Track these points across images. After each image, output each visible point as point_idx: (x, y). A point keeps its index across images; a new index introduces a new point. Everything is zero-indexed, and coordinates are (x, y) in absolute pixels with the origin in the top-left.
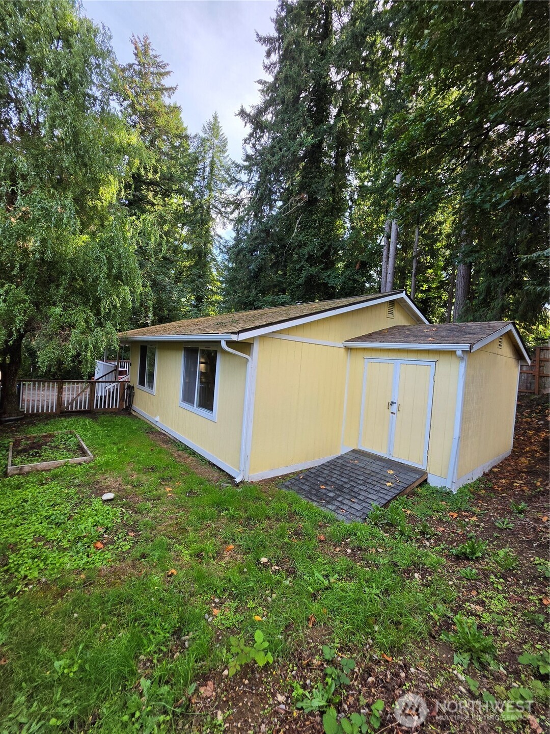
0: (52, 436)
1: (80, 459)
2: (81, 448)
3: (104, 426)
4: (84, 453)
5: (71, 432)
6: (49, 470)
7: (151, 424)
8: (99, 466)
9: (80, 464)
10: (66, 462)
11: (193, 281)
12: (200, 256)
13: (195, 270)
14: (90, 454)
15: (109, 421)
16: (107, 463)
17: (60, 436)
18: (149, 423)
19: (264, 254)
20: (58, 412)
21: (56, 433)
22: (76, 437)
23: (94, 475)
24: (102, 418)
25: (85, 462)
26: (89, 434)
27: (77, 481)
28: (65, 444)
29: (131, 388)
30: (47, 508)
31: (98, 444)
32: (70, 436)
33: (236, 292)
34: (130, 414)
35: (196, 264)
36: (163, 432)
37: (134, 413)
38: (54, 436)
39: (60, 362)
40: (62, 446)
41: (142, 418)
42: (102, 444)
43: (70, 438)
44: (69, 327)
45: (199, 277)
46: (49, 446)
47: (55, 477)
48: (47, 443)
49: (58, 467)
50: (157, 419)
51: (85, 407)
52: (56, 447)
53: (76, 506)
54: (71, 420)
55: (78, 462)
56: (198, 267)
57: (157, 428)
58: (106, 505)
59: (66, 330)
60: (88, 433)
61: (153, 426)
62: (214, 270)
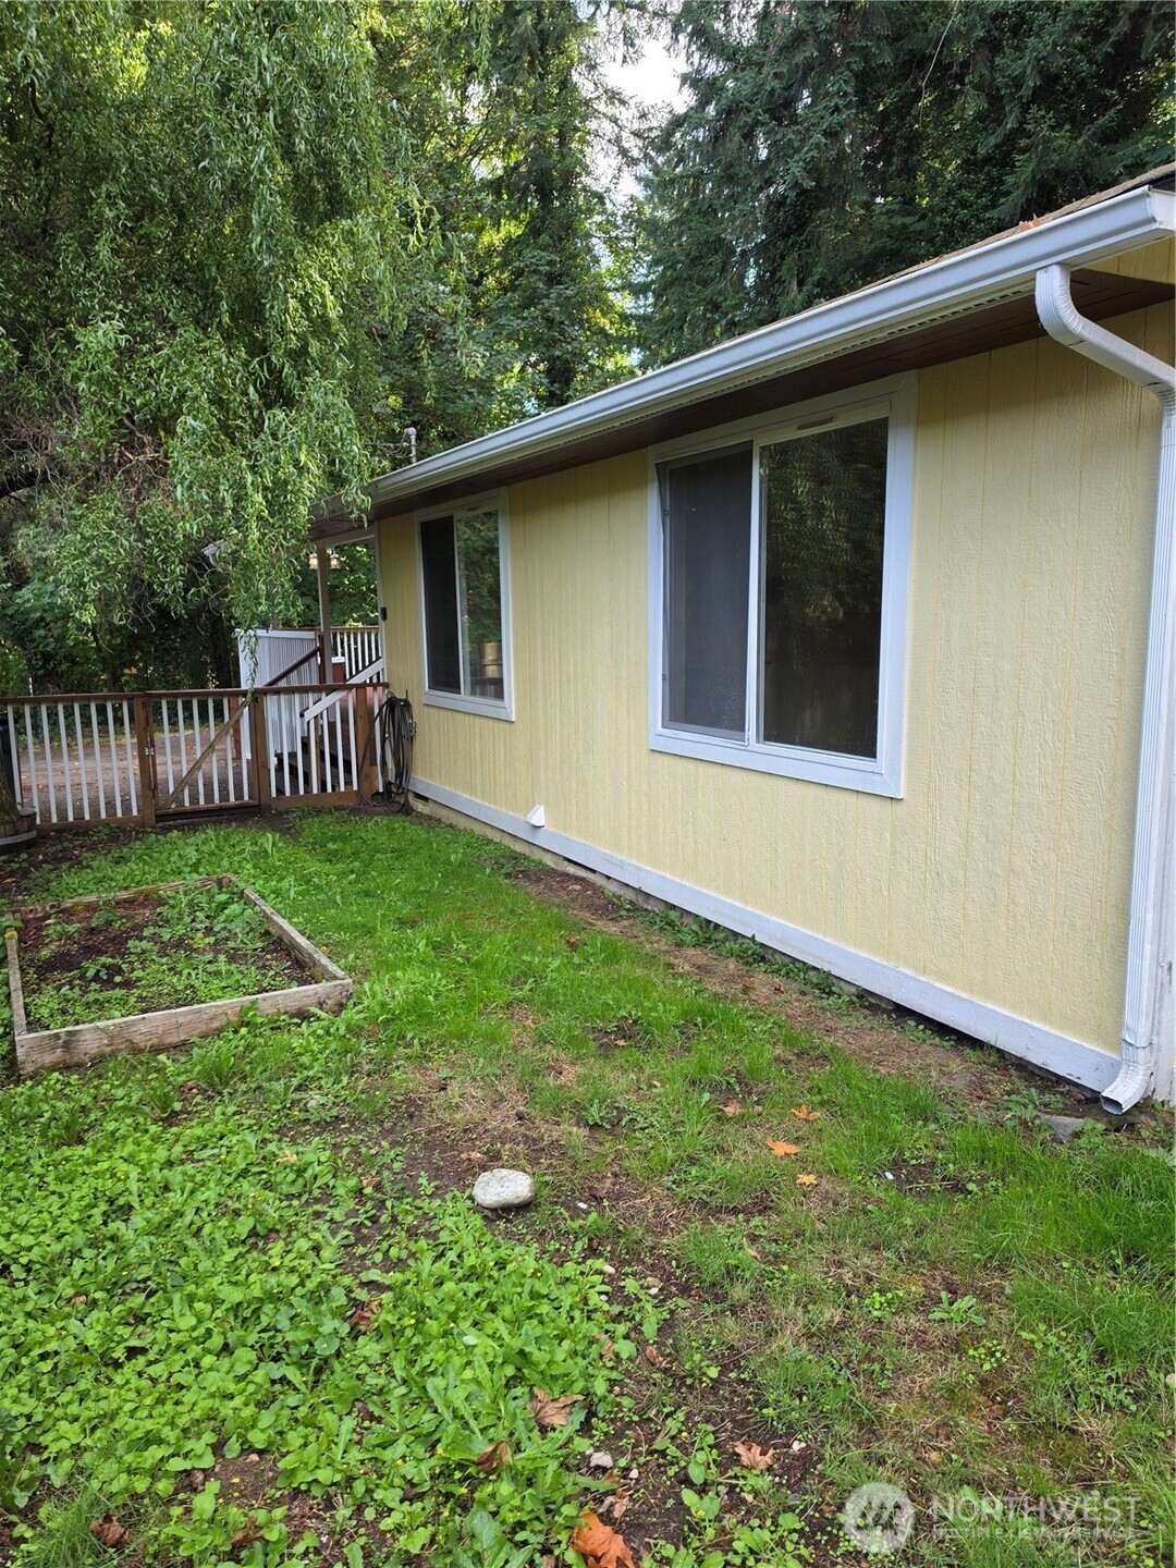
0: (151, 900)
1: (297, 994)
2: (280, 946)
3: (331, 858)
4: (302, 969)
5: (220, 883)
6: (183, 1047)
7: (507, 842)
8: (387, 1022)
9: (303, 1015)
10: (244, 1011)
11: (530, 301)
12: (544, 195)
13: (532, 255)
14: (333, 968)
15: (344, 839)
16: (417, 1009)
17: (185, 901)
18: (496, 837)
19: (837, 109)
20: (150, 813)
21: (164, 890)
22: (249, 903)
23: (382, 1068)
24: (313, 827)
25: (321, 1005)
26: (290, 885)
27: (315, 1099)
28: (209, 931)
29: (397, 708)
30: (230, 1255)
31: (340, 928)
32: (223, 897)
33: (716, 307)
34: (407, 810)
35: (534, 231)
36: (571, 869)
37: (419, 806)
38: (162, 902)
39: (140, 589)
40: (201, 941)
41: (461, 823)
42: (355, 926)
43: (223, 906)
44: (153, 432)
45: (553, 279)
46: (154, 938)
47: (217, 1082)
48: (141, 927)
49: (219, 1032)
50: (538, 817)
51: (239, 795)
52: (179, 943)
53: (362, 1240)
54: (207, 838)
55: (293, 1005)
56: (545, 238)
57: (537, 855)
58: (509, 1235)
59: (143, 445)
60: (284, 884)
61: (519, 848)
62: (600, 247)
